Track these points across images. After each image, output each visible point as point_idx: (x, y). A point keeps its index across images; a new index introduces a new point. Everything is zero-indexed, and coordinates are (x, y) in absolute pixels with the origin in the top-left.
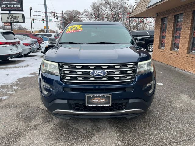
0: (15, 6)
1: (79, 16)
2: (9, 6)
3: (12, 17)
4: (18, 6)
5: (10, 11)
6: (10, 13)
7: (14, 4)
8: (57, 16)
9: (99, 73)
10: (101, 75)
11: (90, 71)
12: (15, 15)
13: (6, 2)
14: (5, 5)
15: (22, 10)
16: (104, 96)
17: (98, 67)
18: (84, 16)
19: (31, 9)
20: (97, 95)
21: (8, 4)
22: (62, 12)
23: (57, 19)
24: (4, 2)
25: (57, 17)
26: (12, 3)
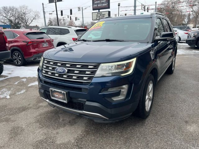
0: (103, 5)
1: (179, 5)
2: (99, 5)
3: (101, 15)
4: (106, 4)
5: (99, 10)
6: (99, 11)
7: (103, 3)
8: (148, 8)
9: (60, 70)
10: (62, 73)
11: (56, 68)
12: (103, 13)
13: (97, 2)
14: (96, 4)
15: (109, 8)
16: (61, 92)
17: (63, 65)
18: (186, 5)
19: (119, 5)
20: (57, 90)
21: (98, 4)
22: (156, 3)
23: (148, 11)
24: (95, 2)
25: (148, 10)
26: (101, 2)
